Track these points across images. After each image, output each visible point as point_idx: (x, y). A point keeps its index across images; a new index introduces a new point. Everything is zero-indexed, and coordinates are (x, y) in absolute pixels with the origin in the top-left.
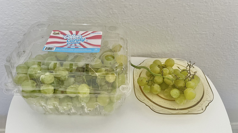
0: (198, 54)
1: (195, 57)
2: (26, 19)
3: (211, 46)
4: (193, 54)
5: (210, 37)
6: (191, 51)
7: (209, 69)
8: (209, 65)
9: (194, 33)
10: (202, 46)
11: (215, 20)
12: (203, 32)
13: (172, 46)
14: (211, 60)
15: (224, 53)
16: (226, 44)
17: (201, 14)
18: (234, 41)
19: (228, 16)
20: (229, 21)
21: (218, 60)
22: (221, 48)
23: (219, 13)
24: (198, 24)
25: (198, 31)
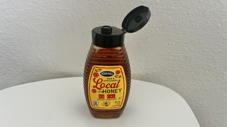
0: (173, 77)
1: (171, 81)
2: (7, 33)
3: (185, 70)
4: (168, 77)
5: (183, 60)
6: (166, 74)
7: (187, 95)
8: (186, 91)
9: (167, 54)
10: (176, 69)
11: (185, 42)
12: (175, 54)
13: (147, 67)
14: (187, 85)
15: (199, 78)
16: (199, 68)
17: (171, 36)
18: (207, 65)
19: (197, 39)
20: (199, 44)
21: (195, 85)
22: (195, 72)
23: (188, 35)
24: (170, 45)
25: (170, 52)
